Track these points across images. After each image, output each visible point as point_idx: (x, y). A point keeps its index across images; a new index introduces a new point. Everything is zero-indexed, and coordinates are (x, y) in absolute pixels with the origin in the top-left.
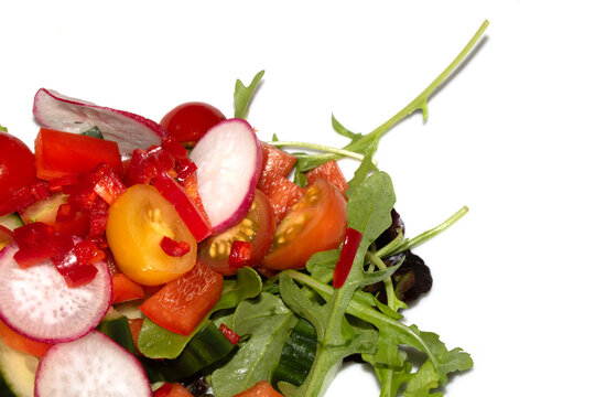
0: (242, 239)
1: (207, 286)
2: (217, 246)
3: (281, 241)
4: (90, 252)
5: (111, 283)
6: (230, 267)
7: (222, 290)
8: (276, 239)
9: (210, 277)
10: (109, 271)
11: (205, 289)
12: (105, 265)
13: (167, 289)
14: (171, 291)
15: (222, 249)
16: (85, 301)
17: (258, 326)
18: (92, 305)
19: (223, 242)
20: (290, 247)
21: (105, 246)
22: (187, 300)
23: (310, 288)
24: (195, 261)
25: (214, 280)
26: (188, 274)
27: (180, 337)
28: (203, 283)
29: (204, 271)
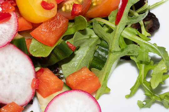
0: (77, 3)
1: (61, 24)
2: (66, 6)
3: (94, 4)
4: (8, 7)
5: (18, 22)
6: (72, 15)
7: (68, 26)
8: (92, 4)
9: (62, 20)
10: (16, 16)
11: (61, 25)
12: (15, 13)
13: (43, 25)
14: (45, 26)
15: (68, 8)
16: (5, 30)
17: (83, 43)
18: (8, 31)
19: (68, 4)
20: (99, 7)
21: (15, 5)
22: (52, 30)
23: (108, 26)
24: (56, 12)
25: (65, 21)
26: (53, 19)
27: (49, 47)
28: (60, 23)
29: (60, 17)
